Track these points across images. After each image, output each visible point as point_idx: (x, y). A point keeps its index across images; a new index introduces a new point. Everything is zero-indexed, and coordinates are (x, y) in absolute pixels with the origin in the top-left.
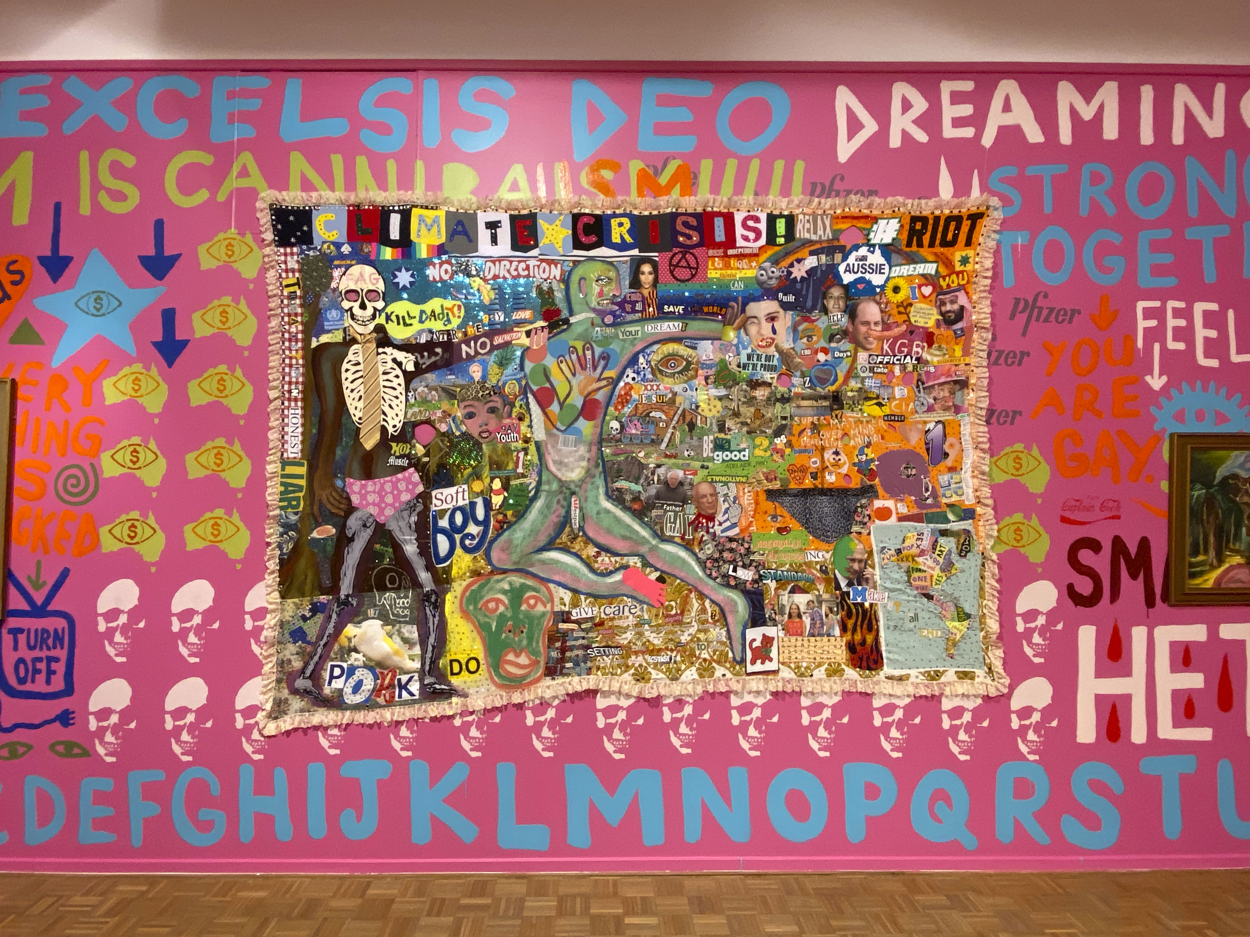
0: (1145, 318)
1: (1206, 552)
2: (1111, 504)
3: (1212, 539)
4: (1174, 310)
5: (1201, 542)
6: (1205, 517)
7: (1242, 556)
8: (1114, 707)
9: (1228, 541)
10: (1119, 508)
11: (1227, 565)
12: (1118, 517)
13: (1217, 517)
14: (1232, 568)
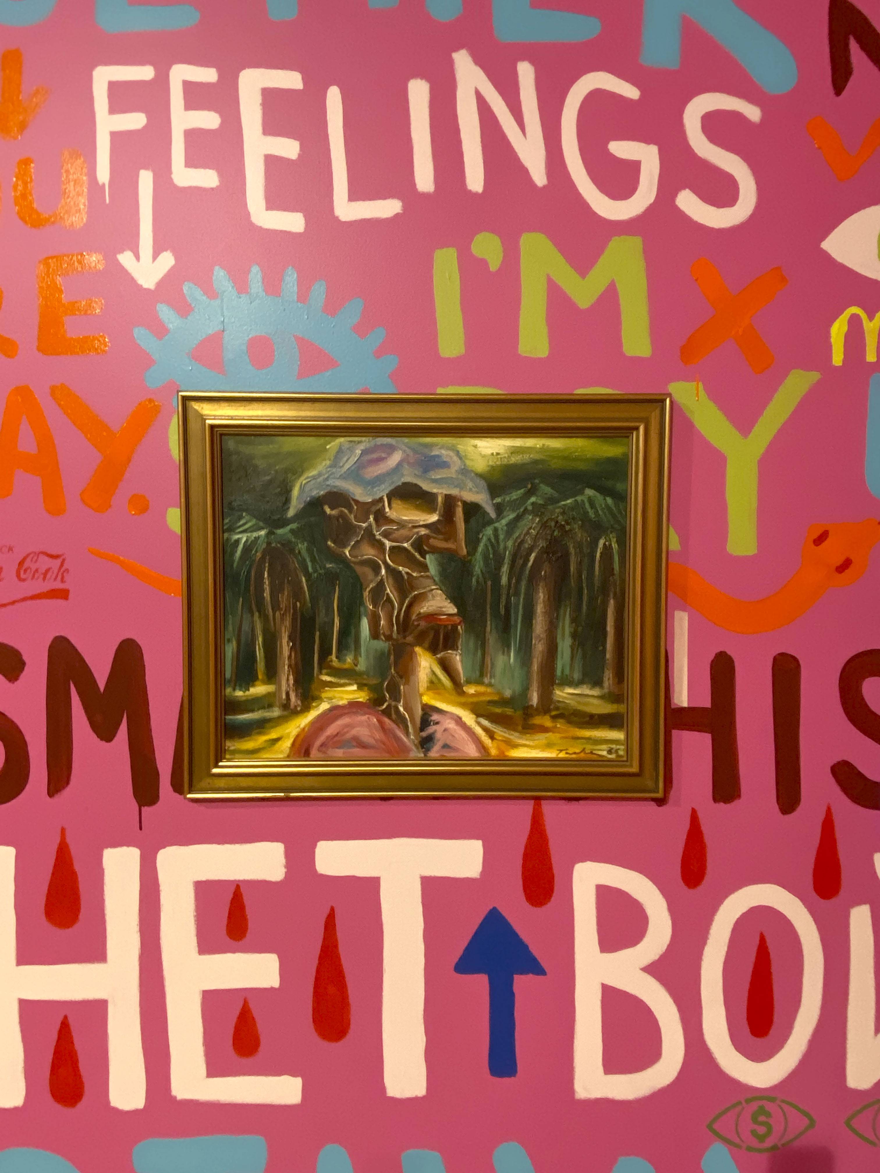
0: (115, 108)
1: (271, 675)
2: (44, 563)
3: (285, 647)
4: (189, 86)
5: (260, 654)
6: (267, 594)
7: (361, 686)
8: (65, 1028)
9: (325, 652)
10: (62, 573)
11: (324, 706)
12: (63, 594)
13: (297, 593)
14: (335, 712)
